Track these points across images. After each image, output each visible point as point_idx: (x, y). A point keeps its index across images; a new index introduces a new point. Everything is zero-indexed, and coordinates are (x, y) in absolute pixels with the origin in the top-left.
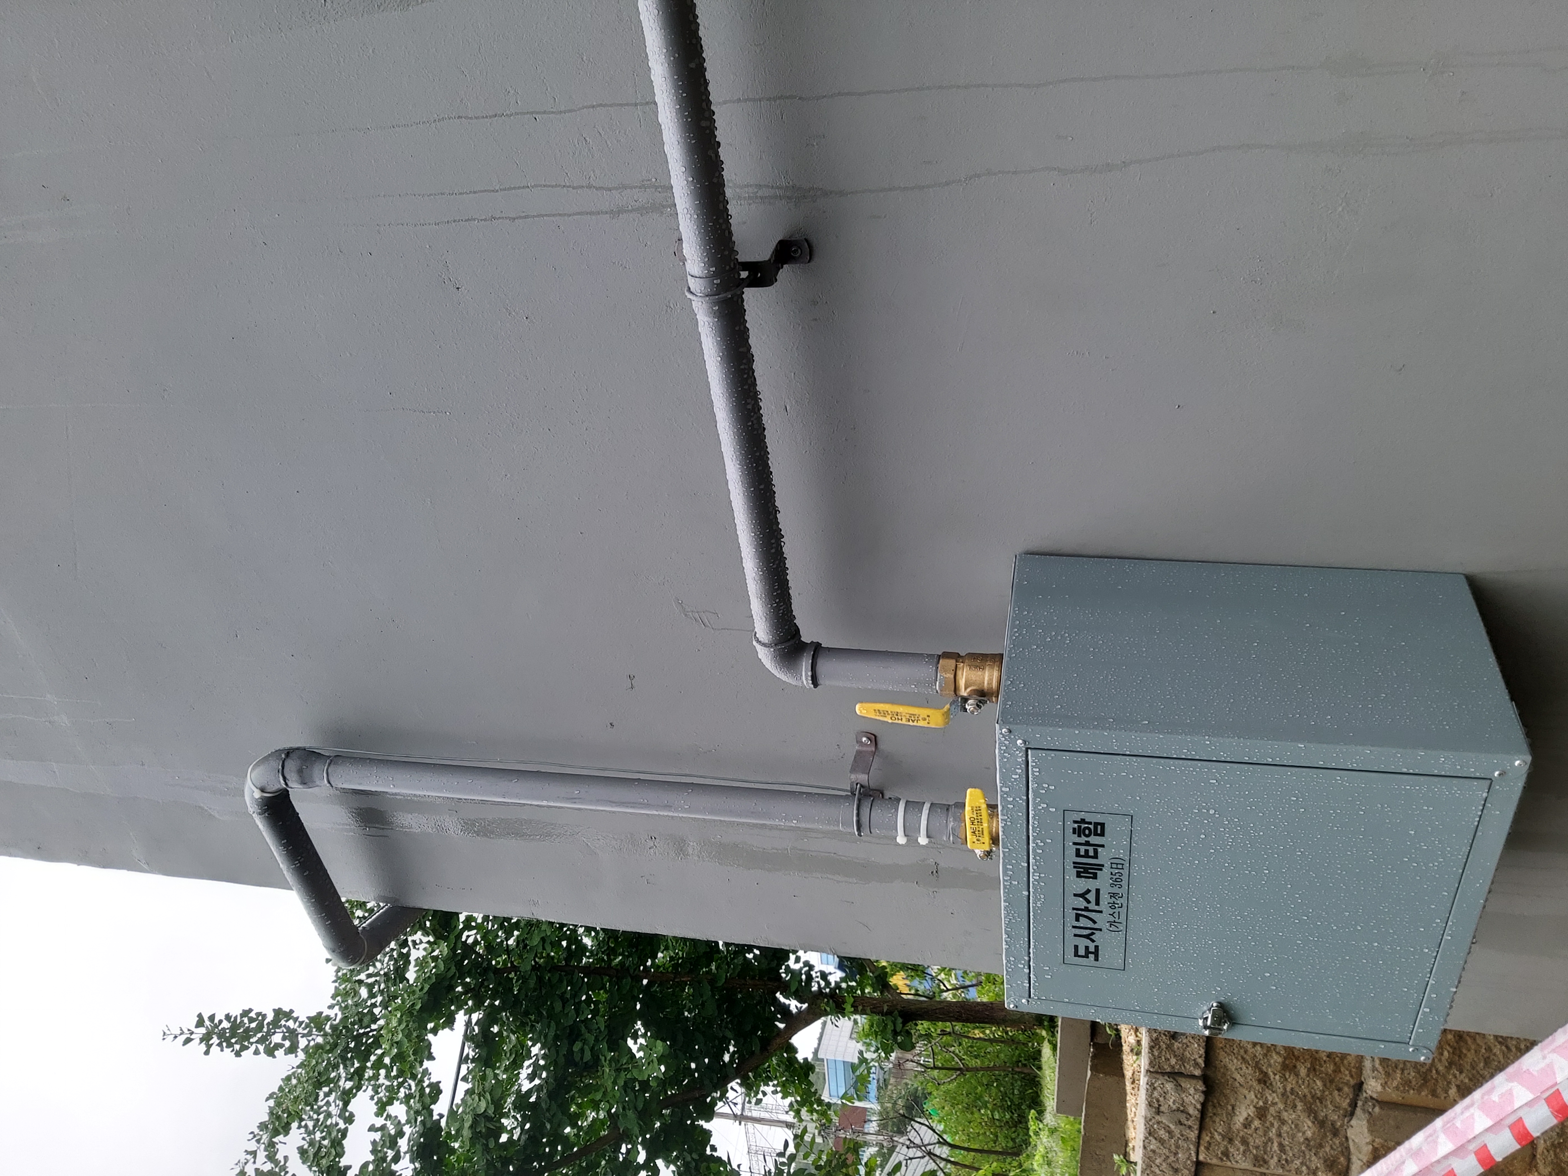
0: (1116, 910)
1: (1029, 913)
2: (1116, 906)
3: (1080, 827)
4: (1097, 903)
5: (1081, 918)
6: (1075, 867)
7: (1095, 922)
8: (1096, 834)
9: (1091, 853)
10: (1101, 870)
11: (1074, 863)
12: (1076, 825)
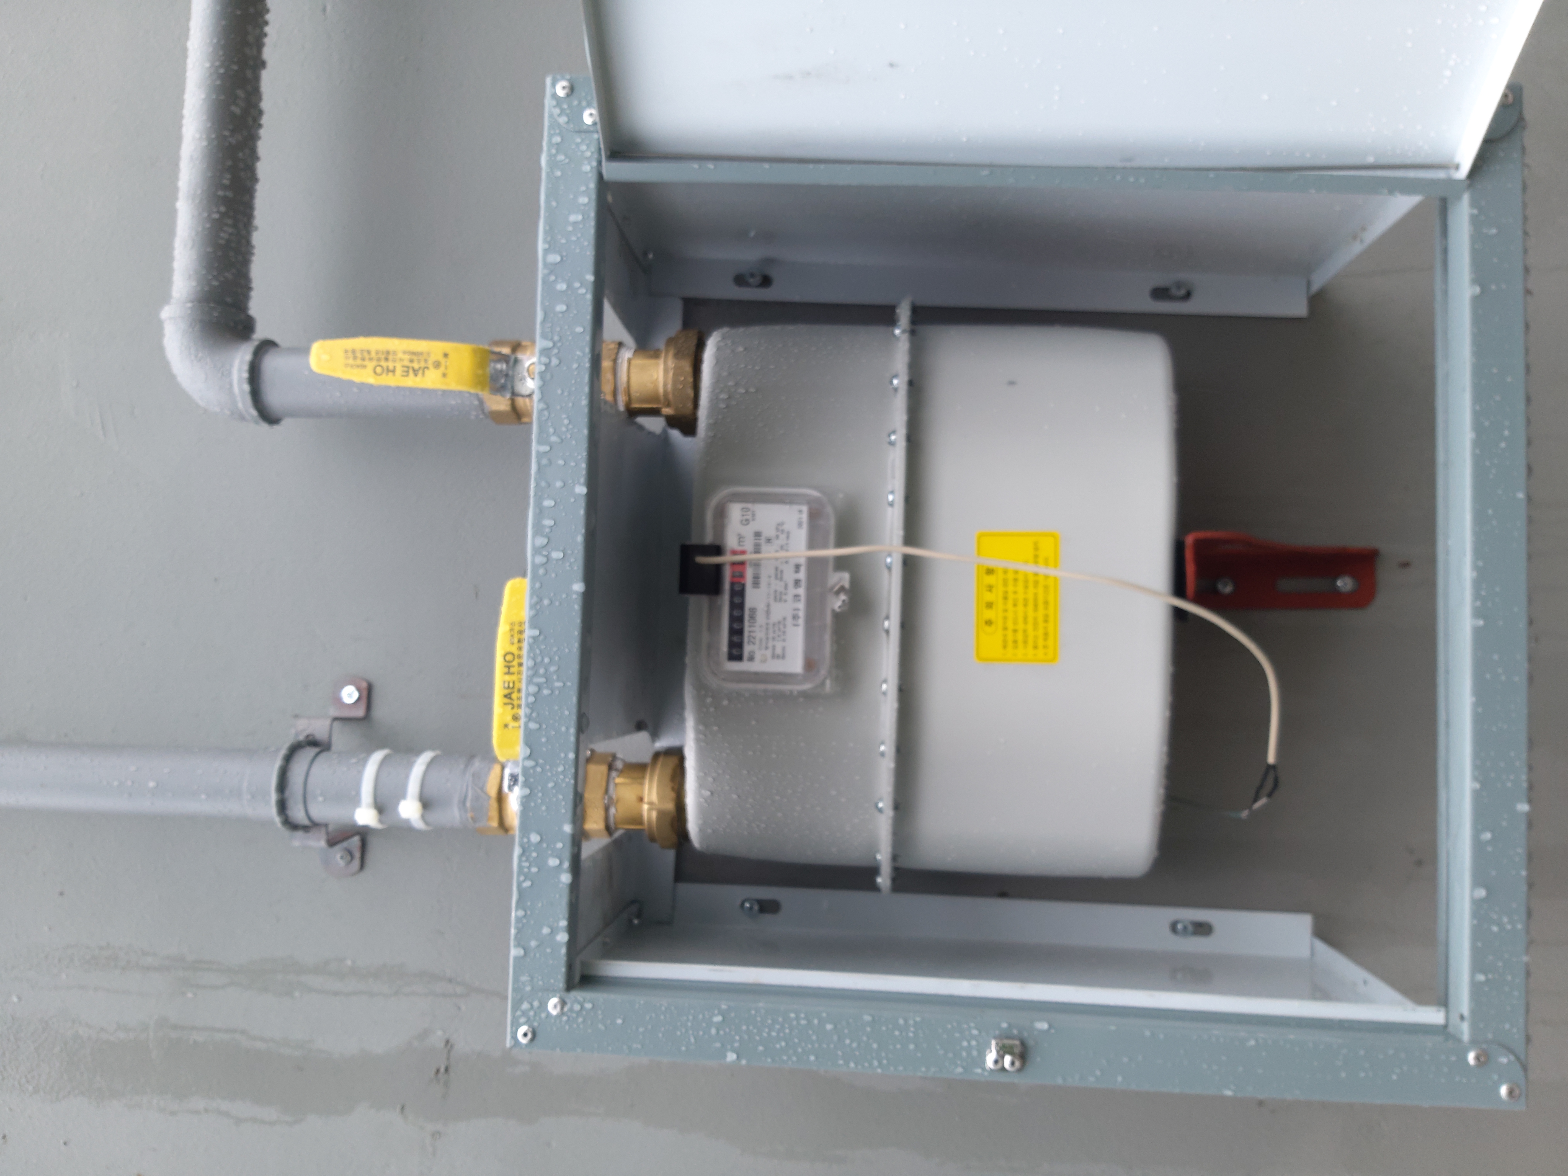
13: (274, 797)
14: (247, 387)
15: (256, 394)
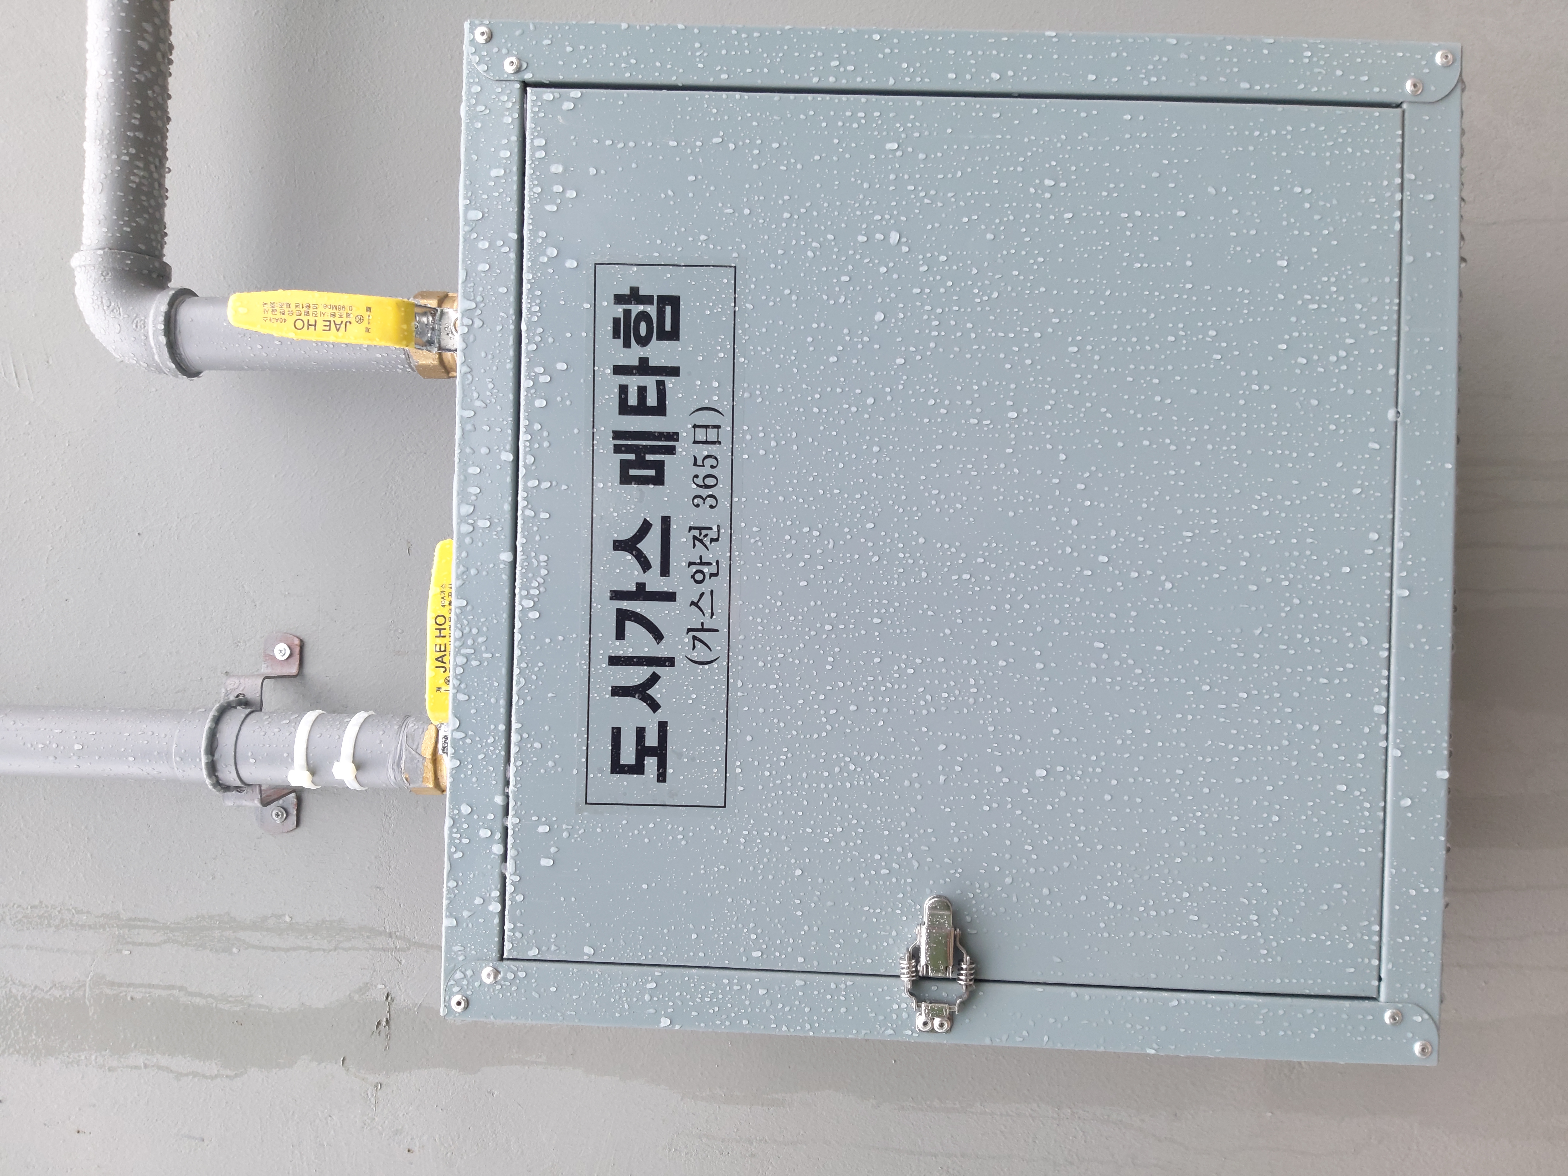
0: (705, 588)
1: (513, 626)
2: (706, 570)
3: (627, 313)
4: (665, 571)
5: (630, 625)
6: (618, 449)
7: (658, 636)
8: (663, 336)
9: (652, 400)
10: (671, 451)
11: (617, 435)
12: (619, 310)
13: (204, 759)
14: (163, 340)
15: (173, 346)
